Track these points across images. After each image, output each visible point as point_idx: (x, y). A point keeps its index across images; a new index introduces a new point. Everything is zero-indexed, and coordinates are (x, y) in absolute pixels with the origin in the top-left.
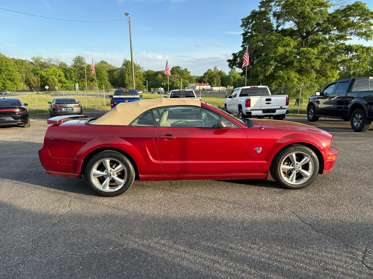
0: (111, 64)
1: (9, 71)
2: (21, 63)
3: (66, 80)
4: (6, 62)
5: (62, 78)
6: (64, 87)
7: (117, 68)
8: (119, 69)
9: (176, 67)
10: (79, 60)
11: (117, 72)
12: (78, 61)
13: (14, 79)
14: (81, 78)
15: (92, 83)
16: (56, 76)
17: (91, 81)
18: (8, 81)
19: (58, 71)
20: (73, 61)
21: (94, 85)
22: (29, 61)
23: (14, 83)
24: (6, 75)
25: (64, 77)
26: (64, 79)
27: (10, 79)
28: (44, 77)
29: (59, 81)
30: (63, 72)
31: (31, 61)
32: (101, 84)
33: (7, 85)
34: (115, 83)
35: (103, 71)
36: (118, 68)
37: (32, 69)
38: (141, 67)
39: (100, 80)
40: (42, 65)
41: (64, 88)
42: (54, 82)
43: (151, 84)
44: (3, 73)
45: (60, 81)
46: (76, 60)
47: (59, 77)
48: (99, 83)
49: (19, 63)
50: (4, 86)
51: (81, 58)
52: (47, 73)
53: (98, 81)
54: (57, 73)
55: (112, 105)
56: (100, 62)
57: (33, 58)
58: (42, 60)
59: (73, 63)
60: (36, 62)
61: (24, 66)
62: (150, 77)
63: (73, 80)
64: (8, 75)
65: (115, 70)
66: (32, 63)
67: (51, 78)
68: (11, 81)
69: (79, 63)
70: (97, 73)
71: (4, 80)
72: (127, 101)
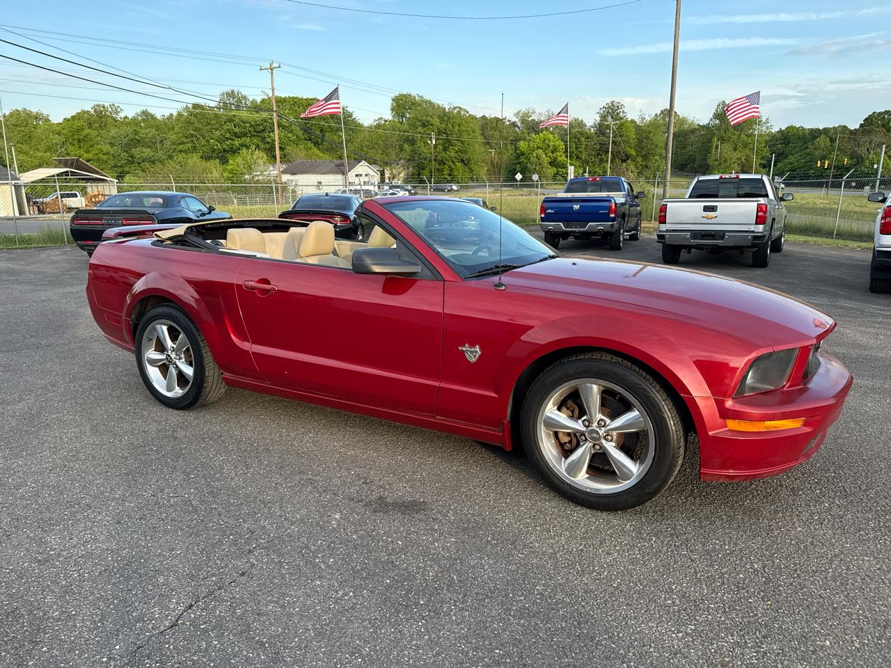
0: (686, 115)
1: (463, 143)
2: (494, 125)
3: (566, 159)
4: (459, 125)
5: (558, 154)
6: (561, 175)
7: (698, 125)
8: (703, 127)
10: (612, 111)
11: (698, 137)
12: (608, 112)
13: (469, 160)
14: (601, 152)
15: (624, 165)
16: (547, 151)
17: (624, 161)
18: (459, 164)
19: (552, 138)
20: (598, 115)
21: (627, 170)
22: (509, 121)
23: (468, 168)
24: (457, 152)
25: (564, 152)
26: (562, 158)
27: (462, 161)
28: (523, 154)
29: (551, 164)
30: (562, 141)
31: (514, 119)
32: (646, 166)
33: (456, 173)
34: (686, 165)
35: (654, 134)
36: (701, 124)
37: (512, 138)
38: (764, 120)
39: (645, 157)
40: (533, 128)
41: (560, 177)
42: (540, 164)
43: (790, 163)
44: (451, 147)
45: (553, 163)
46: (604, 112)
47: (552, 152)
48: (642, 165)
49: (490, 126)
50: (451, 175)
51: (618, 106)
52: (529, 145)
53: (639, 159)
54: (551, 144)
55: (543, 216)
56: (658, 114)
57: (517, 114)
58: (533, 117)
59: (598, 119)
60: (523, 122)
61: (499, 131)
62: (791, 145)
63: (582, 159)
64: (460, 151)
65: (693, 131)
66: (514, 125)
67: (535, 154)
68: (465, 164)
69: (609, 118)
70: (640, 141)
71: (453, 162)
72: (578, 206)
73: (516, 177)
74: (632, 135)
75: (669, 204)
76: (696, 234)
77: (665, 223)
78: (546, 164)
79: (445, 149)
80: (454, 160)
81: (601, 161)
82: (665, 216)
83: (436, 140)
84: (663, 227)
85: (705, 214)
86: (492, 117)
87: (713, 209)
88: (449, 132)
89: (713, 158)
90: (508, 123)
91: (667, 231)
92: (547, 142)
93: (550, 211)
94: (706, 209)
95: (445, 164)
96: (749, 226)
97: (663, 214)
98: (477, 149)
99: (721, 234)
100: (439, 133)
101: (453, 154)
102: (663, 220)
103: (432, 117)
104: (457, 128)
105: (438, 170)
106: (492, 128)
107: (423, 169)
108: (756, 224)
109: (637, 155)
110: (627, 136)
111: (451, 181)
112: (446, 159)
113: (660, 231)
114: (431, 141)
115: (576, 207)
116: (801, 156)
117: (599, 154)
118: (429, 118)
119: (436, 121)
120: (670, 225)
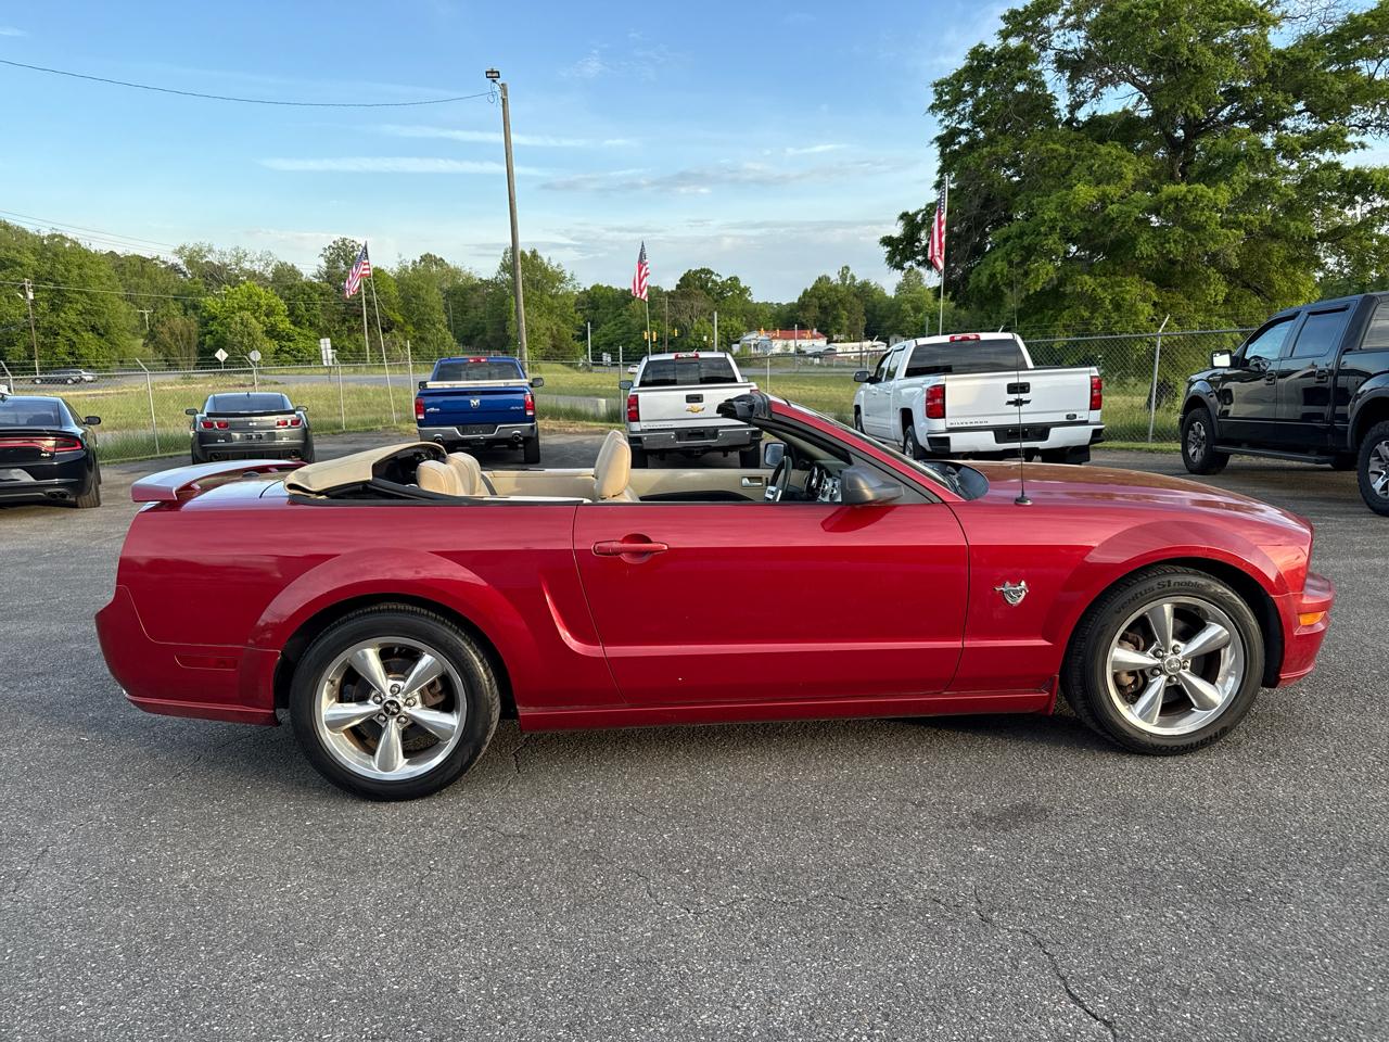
0: (458, 264)
1: (90, 297)
2: (138, 267)
3: (292, 327)
4: (80, 267)
5: (279, 318)
6: (287, 352)
7: (481, 280)
8: (487, 283)
9: (696, 272)
10: (344, 256)
11: (483, 296)
12: (339, 255)
13: (107, 328)
14: (348, 318)
16: (257, 314)
18: (88, 336)
19: (263, 293)
20: (322, 259)
21: (394, 343)
22: (164, 262)
23: (107, 340)
24: (81, 314)
25: (288, 316)
26: (285, 325)
27: (94, 329)
28: (214, 318)
29: (267, 333)
30: (281, 298)
31: (174, 259)
33: (83, 351)
34: (470, 336)
35: (427, 292)
36: (485, 279)
37: (175, 291)
38: (568, 276)
39: (418, 326)
40: (211, 275)
41: (286, 355)
42: (249, 334)
43: (605, 335)
44: (68, 305)
45: (272, 333)
46: (331, 254)
47: (267, 315)
48: (415, 337)
49: (133, 270)
50: (72, 354)
51: (353, 247)
52: (224, 303)
53: (409, 328)
54: (263, 302)
55: (421, 417)
56: (418, 261)
57: (180, 252)
58: (210, 258)
59: (324, 264)
60: (190, 263)
61: (149, 278)
62: (601, 310)
63: (318, 326)
64: (88, 312)
65: (475, 288)
66: (175, 268)
67: (237, 319)
68: (99, 334)
69: (342, 263)
70: (407, 301)
71: (74, 330)
72: (478, 401)
73: (218, 355)
74: (393, 291)
75: (641, 395)
76: (682, 433)
77: (638, 420)
78: (259, 334)
79: (54, 308)
80: (78, 328)
81: (351, 330)
82: (637, 411)
83: (36, 291)
84: (636, 426)
85: (689, 406)
86: (131, 253)
87: (698, 399)
88: (60, 279)
90: (163, 266)
91: (642, 431)
92: (256, 299)
93: (433, 409)
94: (690, 399)
95: (58, 334)
97: (633, 408)
98: (122, 314)
99: (712, 431)
100: (38, 278)
101: (73, 317)
102: (635, 417)
103: (18, 252)
104: (76, 272)
105: (43, 345)
106: (135, 274)
109: (406, 322)
110: (385, 293)
111: (76, 365)
112: (60, 327)
113: (632, 432)
114: (25, 294)
115: (475, 402)
117: (344, 321)
118: (12, 254)
119: (29, 259)
120: (645, 424)
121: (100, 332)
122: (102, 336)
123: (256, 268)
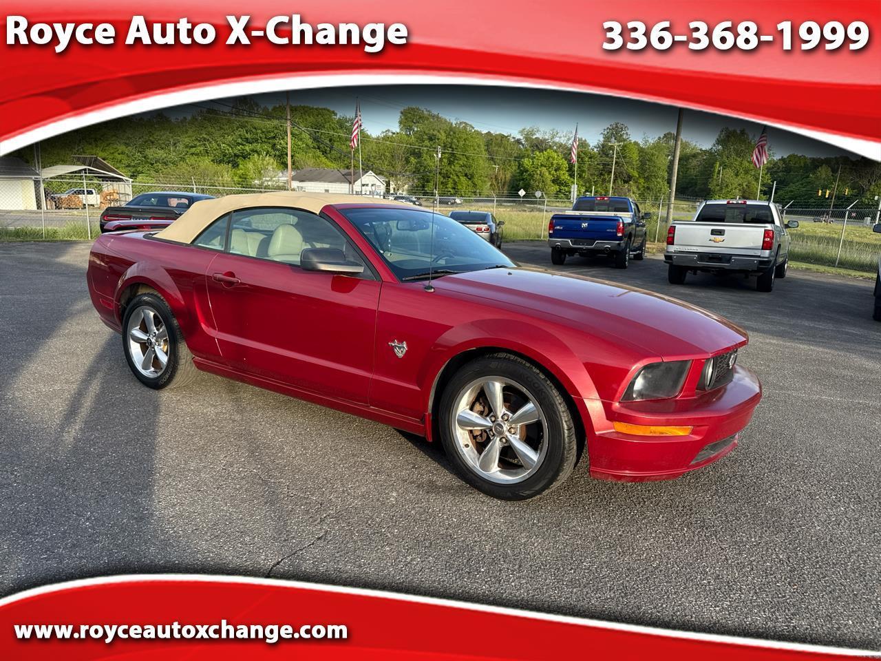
0: (689, 140)
1: (467, 158)
2: (499, 141)
3: (569, 178)
4: (465, 140)
5: (562, 172)
6: (564, 193)
7: (701, 150)
8: (705, 152)
10: (616, 133)
11: (700, 161)
12: (612, 133)
13: (473, 175)
14: (604, 173)
15: (626, 186)
16: (550, 169)
17: (626, 182)
18: (463, 179)
19: (556, 157)
20: (602, 136)
21: (629, 190)
22: (514, 138)
23: (472, 182)
24: (461, 166)
25: (568, 171)
26: (565, 176)
27: (466, 175)
28: (527, 171)
29: (554, 181)
30: (566, 160)
31: (519, 136)
32: (648, 188)
33: (460, 187)
34: (687, 188)
35: (657, 158)
36: (704, 149)
37: (516, 155)
39: (647, 179)
40: (537, 146)
41: (562, 195)
42: (543, 182)
43: (792, 191)
44: (456, 161)
45: (556, 181)
46: (608, 133)
47: (556, 170)
48: (644, 187)
49: (495, 143)
50: (454, 188)
51: (622, 128)
52: (533, 162)
53: (642, 181)
54: (555, 162)
55: (551, 232)
56: (662, 137)
57: (522, 132)
58: (537, 135)
59: (602, 139)
60: (527, 139)
61: (504, 147)
62: (792, 173)
63: (584, 178)
64: (464, 166)
65: (695, 155)
66: (518, 141)
67: (538, 172)
68: (468, 179)
69: (613, 139)
70: (643, 163)
71: (457, 176)
72: (586, 224)
73: (520, 193)
74: (635, 156)
75: (677, 226)
76: (703, 256)
77: (673, 244)
78: (549, 182)
79: (450, 163)
80: (459, 174)
81: (604, 180)
82: (674, 237)
83: (443, 153)
84: (672, 249)
85: (713, 237)
86: (498, 133)
87: (721, 233)
88: (454, 147)
89: (715, 182)
90: (513, 140)
91: (675, 252)
92: (551, 159)
93: (558, 227)
94: (714, 232)
95: (449, 177)
96: (756, 251)
97: (671, 235)
98: (481, 164)
99: (728, 258)
100: (445, 147)
101: (457, 168)
102: (671, 241)
103: (439, 131)
105: (442, 183)
106: (497, 144)
107: (428, 181)
108: (762, 249)
109: (640, 177)
110: (630, 158)
111: (454, 195)
112: (451, 173)
113: (668, 252)
114: (437, 154)
115: (585, 225)
116: (802, 184)
117: (601, 174)
118: (435, 133)
119: (443, 136)
120: (678, 247)
121: (470, 177)
122: (470, 179)
123: (562, 141)
